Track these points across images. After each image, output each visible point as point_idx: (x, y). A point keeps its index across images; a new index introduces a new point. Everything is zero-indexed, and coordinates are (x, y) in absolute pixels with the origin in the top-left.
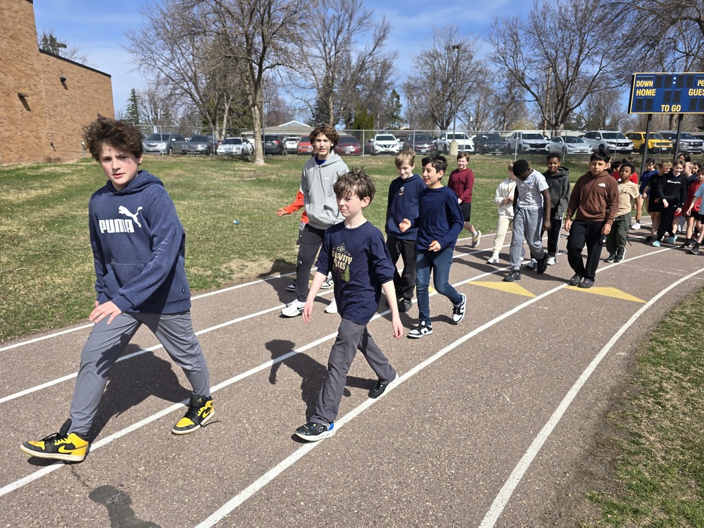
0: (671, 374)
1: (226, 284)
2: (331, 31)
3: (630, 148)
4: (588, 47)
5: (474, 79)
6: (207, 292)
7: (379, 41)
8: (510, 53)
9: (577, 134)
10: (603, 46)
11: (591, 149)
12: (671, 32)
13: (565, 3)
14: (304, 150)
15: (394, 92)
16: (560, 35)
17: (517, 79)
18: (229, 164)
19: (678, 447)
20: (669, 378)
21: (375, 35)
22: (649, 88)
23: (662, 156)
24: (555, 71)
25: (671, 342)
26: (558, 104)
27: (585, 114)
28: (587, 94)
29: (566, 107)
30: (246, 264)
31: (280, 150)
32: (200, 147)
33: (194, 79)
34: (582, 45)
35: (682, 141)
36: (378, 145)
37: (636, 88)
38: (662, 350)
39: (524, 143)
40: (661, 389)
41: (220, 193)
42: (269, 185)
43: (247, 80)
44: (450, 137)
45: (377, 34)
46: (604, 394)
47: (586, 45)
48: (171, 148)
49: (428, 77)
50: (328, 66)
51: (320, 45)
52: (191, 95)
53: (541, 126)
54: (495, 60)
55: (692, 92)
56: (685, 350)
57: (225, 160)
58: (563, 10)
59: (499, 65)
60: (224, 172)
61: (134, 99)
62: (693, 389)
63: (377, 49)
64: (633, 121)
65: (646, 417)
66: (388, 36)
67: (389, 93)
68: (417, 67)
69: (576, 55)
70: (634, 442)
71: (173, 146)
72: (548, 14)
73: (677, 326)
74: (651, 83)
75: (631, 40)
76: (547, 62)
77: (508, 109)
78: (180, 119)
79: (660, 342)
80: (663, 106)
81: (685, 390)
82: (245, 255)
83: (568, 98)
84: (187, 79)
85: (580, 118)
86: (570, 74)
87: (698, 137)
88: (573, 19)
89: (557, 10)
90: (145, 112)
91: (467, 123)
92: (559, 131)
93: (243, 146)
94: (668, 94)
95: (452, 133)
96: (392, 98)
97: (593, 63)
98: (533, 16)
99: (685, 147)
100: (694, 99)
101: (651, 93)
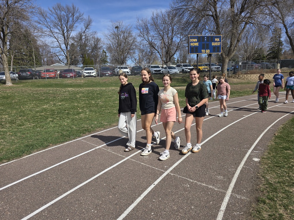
7: (87, 27)
8: (145, 33)
9: (174, 66)
11: (179, 71)
15: (103, 50)
21: (85, 24)
22: (196, 42)
23: (206, 73)
26: (166, 54)
28: (177, 50)
29: (170, 55)
35: (212, 67)
36: (85, 73)
37: (190, 42)
47: (174, 31)
54: (139, 36)
55: (213, 44)
58: (164, 16)
59: (142, 38)
63: (87, 30)
66: (91, 24)
67: (101, 51)
69: (171, 34)
72: (158, 18)
74: (196, 40)
76: (160, 37)
80: (202, 50)
83: (170, 52)
86: (170, 42)
87: (218, 65)
89: (162, 16)
94: (203, 45)
96: (103, 53)
97: (178, 37)
98: (153, 19)
99: (214, 69)
100: (214, 47)
101: (197, 44)
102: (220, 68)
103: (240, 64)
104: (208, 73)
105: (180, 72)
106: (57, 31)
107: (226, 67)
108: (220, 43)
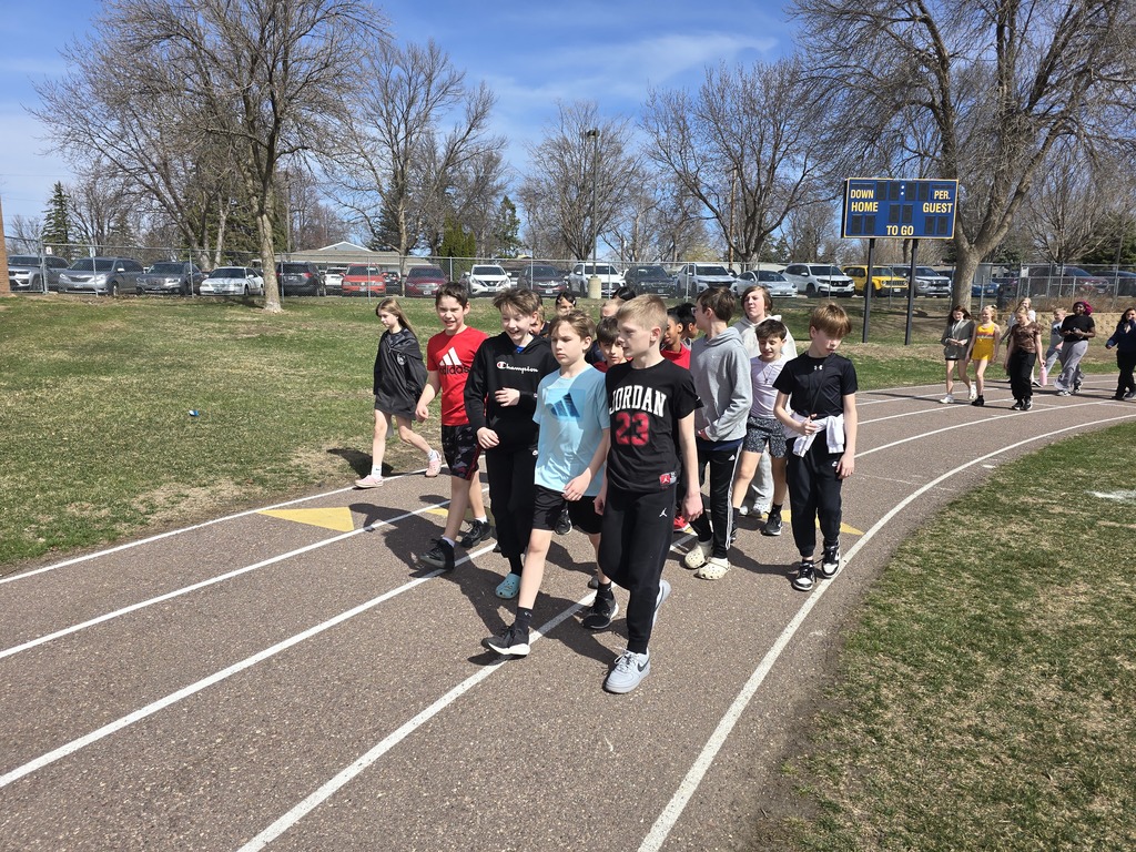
0: (895, 669)
1: (132, 534)
2: (397, 100)
3: (849, 288)
4: (786, 141)
5: (623, 183)
6: (85, 553)
7: (475, 121)
8: (676, 147)
9: (774, 268)
10: (806, 140)
11: (796, 290)
12: (896, 121)
13: (750, 77)
14: (354, 288)
15: (506, 199)
16: (745, 122)
17: (689, 185)
18: (216, 311)
19: (901, 828)
20: (892, 677)
21: (469, 111)
22: (869, 200)
23: (895, 301)
24: (741, 175)
25: (897, 607)
26: (747, 223)
27: (789, 240)
28: (788, 209)
29: (760, 228)
30: (187, 492)
31: (314, 288)
32: (169, 282)
33: (164, 168)
34: (778, 137)
35: (919, 280)
36: (476, 282)
37: (851, 200)
38: (882, 622)
39: (699, 281)
40: (878, 702)
41: (183, 360)
42: (280, 347)
43: (249, 171)
44: (589, 270)
45: (473, 108)
46: (782, 718)
47: (784, 139)
48: (116, 283)
49: (557, 180)
50: (396, 156)
51: (381, 122)
52: (158, 196)
53: (727, 257)
54: (654, 155)
55: (927, 208)
56: (918, 620)
57: (212, 304)
58: (749, 86)
59: (661, 164)
60: (202, 324)
61: (60, 198)
62: (928, 696)
63: (473, 131)
64: (854, 250)
65: (850, 764)
66: (491, 112)
67: (499, 201)
68: (537, 163)
69: (769, 152)
70: (824, 824)
71: (119, 280)
72: (728, 92)
73: (907, 574)
74: (871, 194)
75: (842, 133)
76: (728, 161)
77: (679, 231)
78: (145, 236)
79: (880, 608)
80: (889, 227)
81: (916, 701)
82: (190, 475)
83: (762, 215)
84: (152, 168)
85: (783, 243)
86: (763, 180)
87: (942, 273)
88: (762, 100)
89: (741, 86)
90: (80, 222)
91: (620, 251)
92: (751, 263)
93: (248, 280)
94: (894, 209)
95: (591, 264)
96: (504, 209)
97: (794, 164)
98: (706, 94)
99: (926, 287)
100: (930, 218)
101: (872, 207)
102: (947, 285)
103: (1024, 273)
104: (904, 301)
105: (799, 292)
106: (375, 132)
107: (969, 283)
108: (950, 205)
